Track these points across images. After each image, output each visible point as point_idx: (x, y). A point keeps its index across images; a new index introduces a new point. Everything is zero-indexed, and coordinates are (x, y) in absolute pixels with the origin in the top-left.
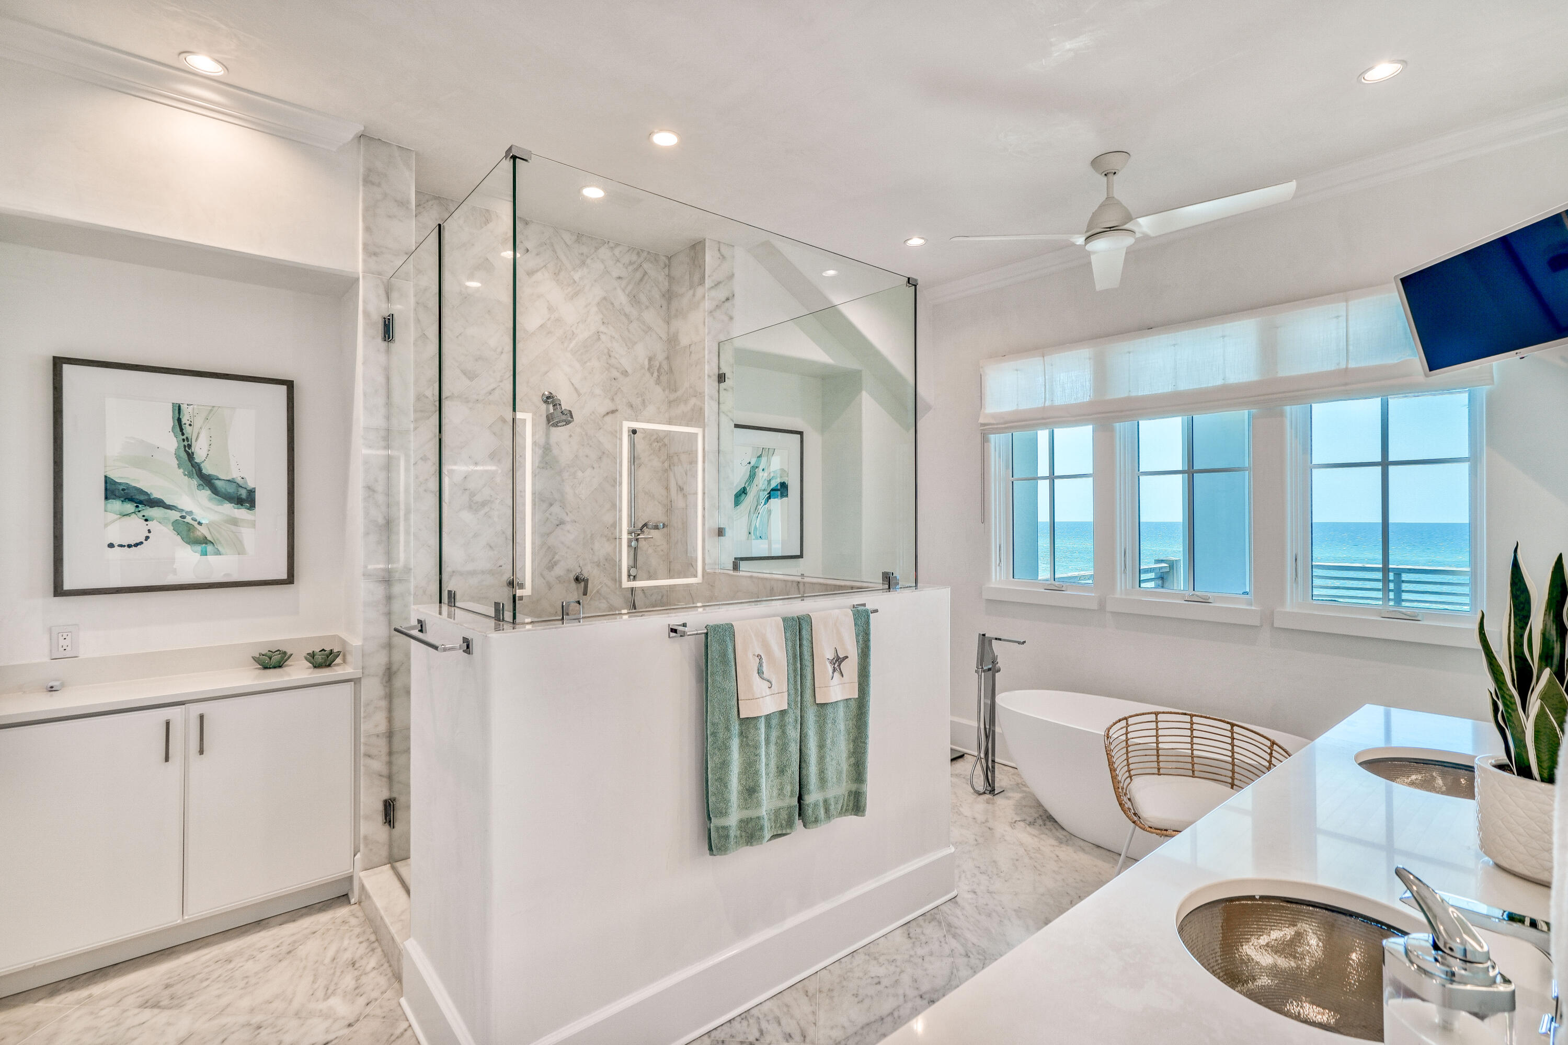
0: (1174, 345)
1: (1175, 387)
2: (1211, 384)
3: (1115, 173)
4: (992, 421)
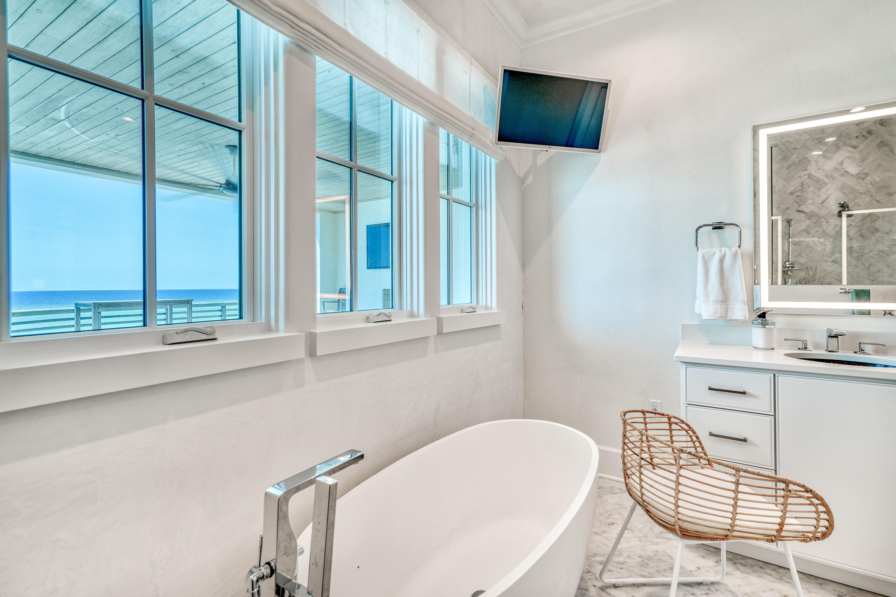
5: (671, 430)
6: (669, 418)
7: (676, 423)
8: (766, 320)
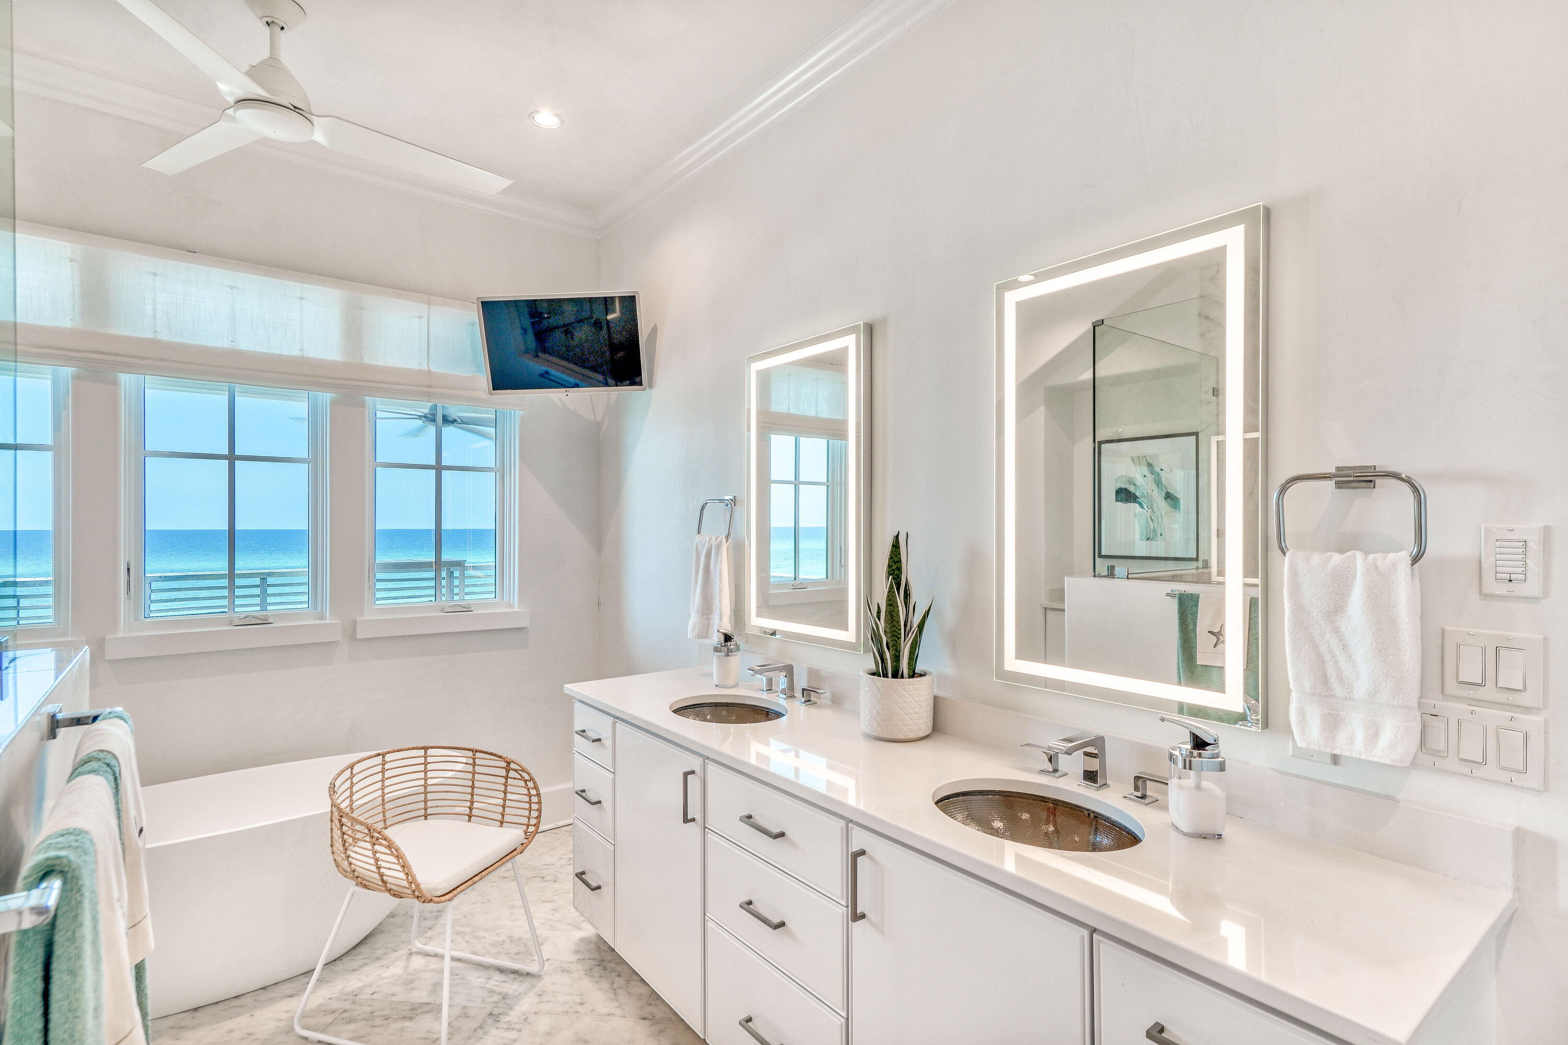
0: (232, 288)
1: (232, 343)
2: (285, 352)
3: (282, 28)
5: (507, 778)
6: (508, 763)
7: (516, 771)
8: (729, 644)
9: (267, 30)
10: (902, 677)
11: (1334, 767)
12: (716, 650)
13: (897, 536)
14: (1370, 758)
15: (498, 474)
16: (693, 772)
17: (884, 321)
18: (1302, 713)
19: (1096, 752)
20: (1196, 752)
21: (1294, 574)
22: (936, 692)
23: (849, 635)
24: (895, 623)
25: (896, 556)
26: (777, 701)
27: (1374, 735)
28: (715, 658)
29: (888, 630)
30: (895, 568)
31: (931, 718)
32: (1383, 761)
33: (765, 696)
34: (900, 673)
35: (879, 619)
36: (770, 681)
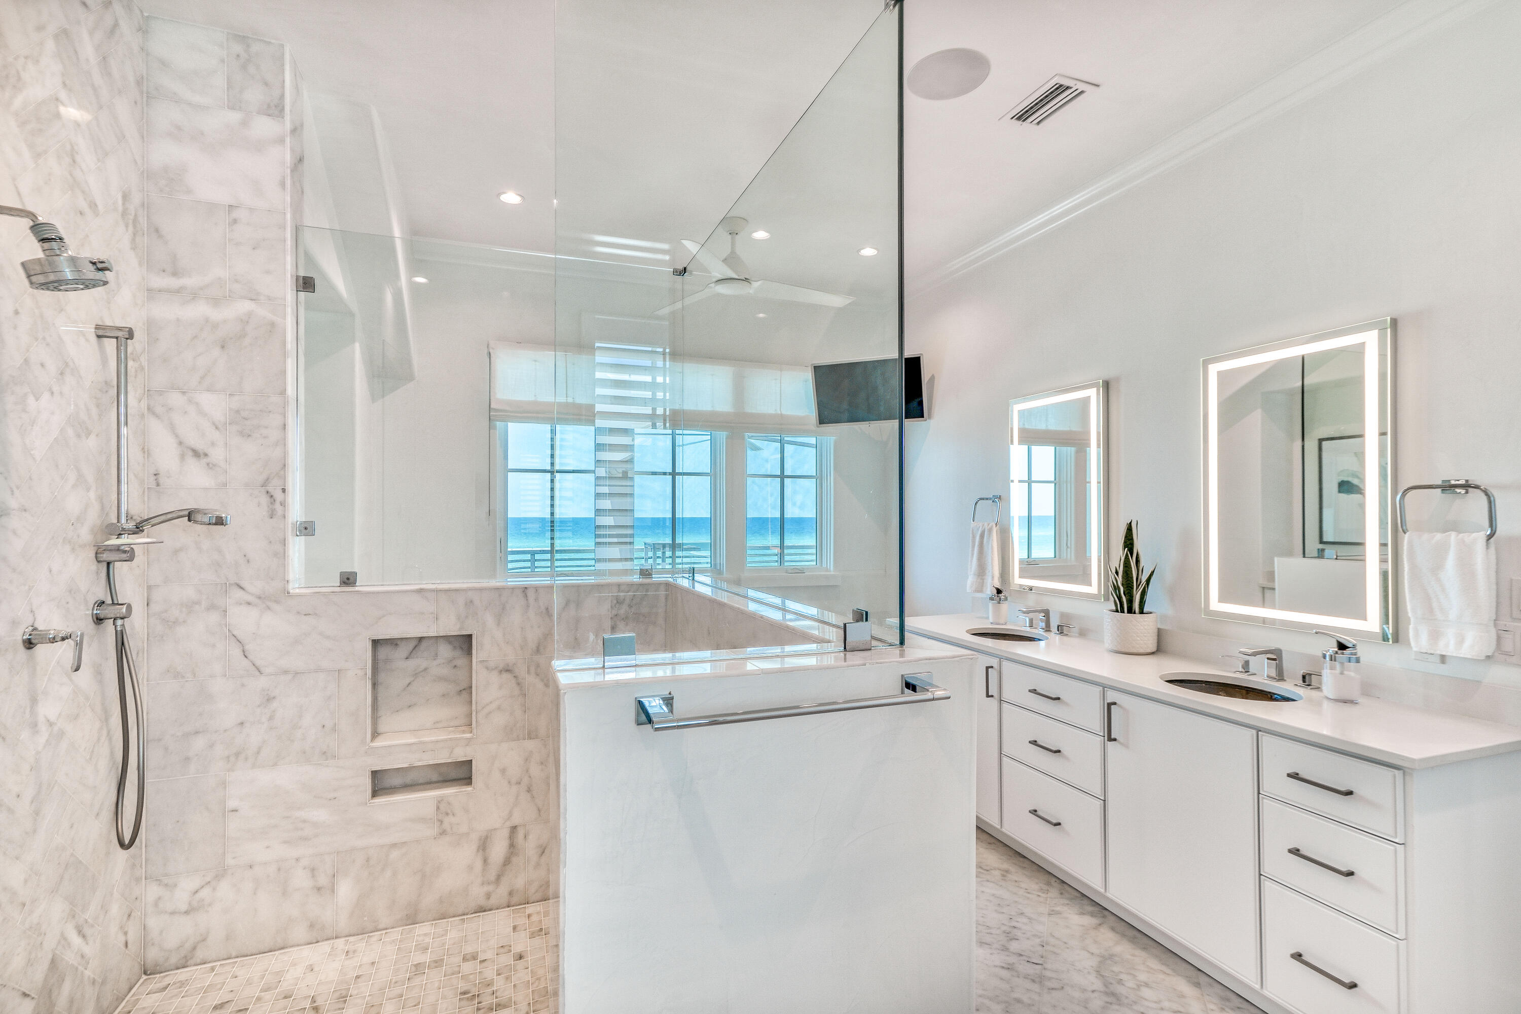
2: (704, 409)
3: (737, 234)
4: (507, 408)
8: (1000, 595)
9: (730, 237)
10: (1135, 613)
11: (1442, 665)
12: (991, 599)
13: (1131, 523)
14: (1458, 655)
15: (818, 480)
16: (992, 667)
17: (1118, 379)
18: (1416, 631)
19: (1275, 657)
20: (1340, 652)
21: (1410, 544)
22: (1159, 626)
23: (1093, 589)
24: (1129, 578)
25: (1130, 535)
26: (1038, 632)
27: (1461, 641)
28: (991, 605)
29: (1124, 583)
30: (1129, 543)
31: (1156, 641)
32: (1466, 656)
33: (1028, 629)
34: (1133, 611)
35: (1117, 575)
36: (1031, 621)
